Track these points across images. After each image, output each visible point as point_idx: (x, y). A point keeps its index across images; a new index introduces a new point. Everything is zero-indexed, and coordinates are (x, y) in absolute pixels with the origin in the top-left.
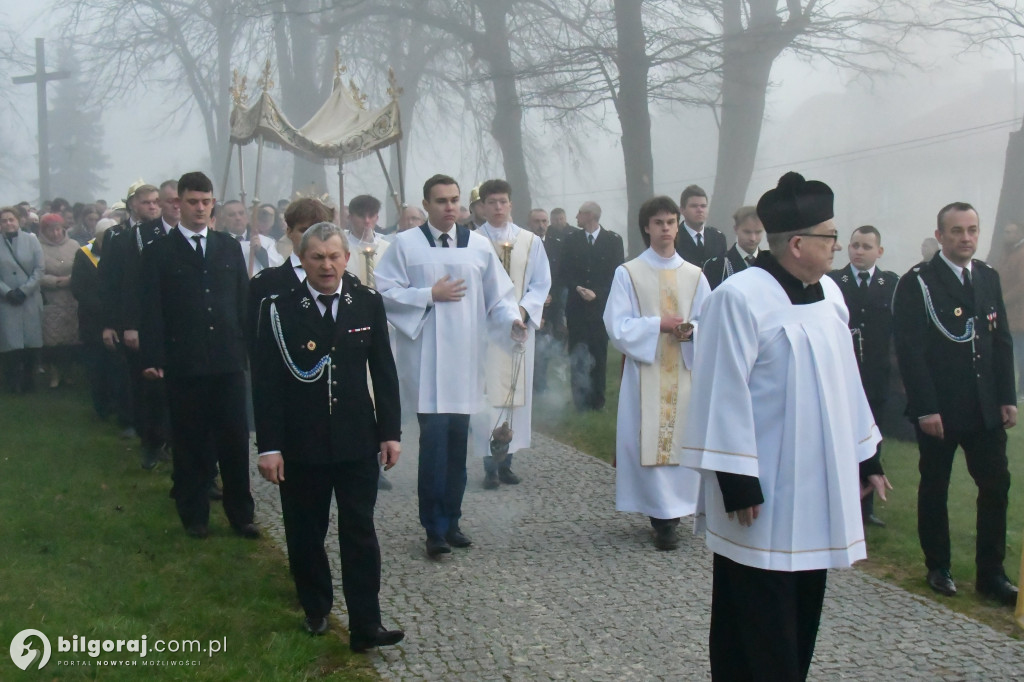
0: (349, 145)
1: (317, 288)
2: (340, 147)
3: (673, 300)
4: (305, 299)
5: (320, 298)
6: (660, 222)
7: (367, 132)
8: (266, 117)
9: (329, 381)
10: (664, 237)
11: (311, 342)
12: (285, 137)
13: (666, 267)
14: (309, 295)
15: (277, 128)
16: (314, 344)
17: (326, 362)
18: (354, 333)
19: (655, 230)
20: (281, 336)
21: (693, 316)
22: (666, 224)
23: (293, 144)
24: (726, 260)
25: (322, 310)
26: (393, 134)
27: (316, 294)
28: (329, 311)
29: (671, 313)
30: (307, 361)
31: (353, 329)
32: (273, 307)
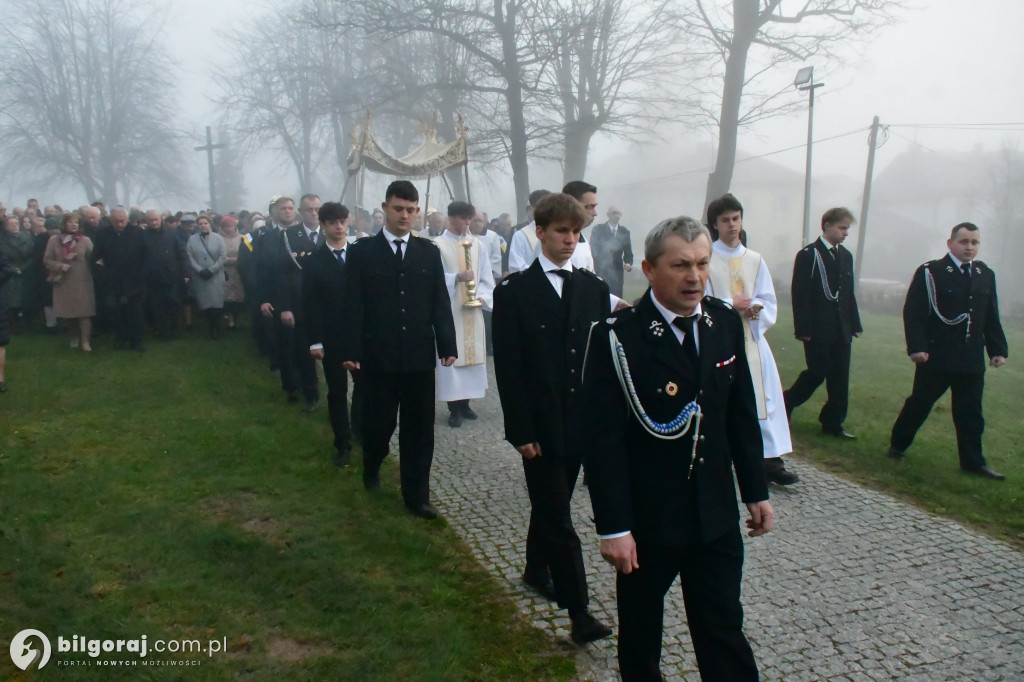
0: (429, 166)
1: (672, 307)
2: (423, 167)
3: (741, 283)
4: (655, 324)
5: (677, 322)
6: (727, 220)
7: (442, 158)
8: (367, 149)
9: (696, 437)
10: (731, 232)
11: (671, 384)
12: (383, 163)
13: (734, 255)
14: (660, 318)
15: (377, 157)
16: (675, 386)
17: (693, 413)
18: (722, 366)
19: (722, 227)
20: (629, 376)
21: (755, 295)
22: (732, 221)
23: (389, 167)
24: (815, 250)
25: (680, 337)
26: (460, 160)
27: (670, 316)
28: (689, 337)
29: (739, 293)
30: (666, 410)
31: (721, 361)
32: (613, 336)
